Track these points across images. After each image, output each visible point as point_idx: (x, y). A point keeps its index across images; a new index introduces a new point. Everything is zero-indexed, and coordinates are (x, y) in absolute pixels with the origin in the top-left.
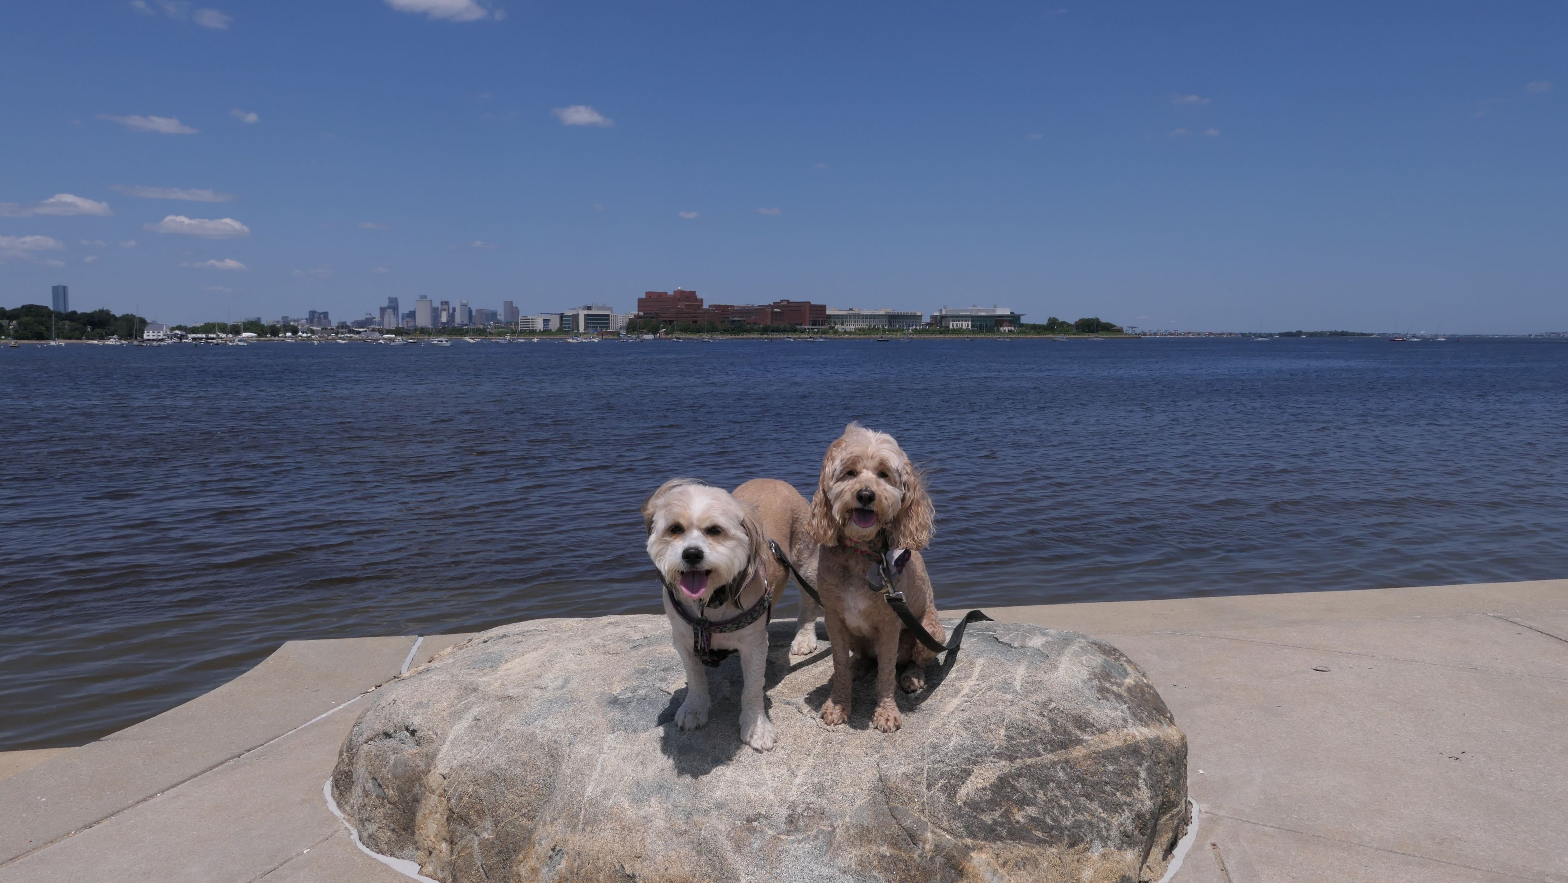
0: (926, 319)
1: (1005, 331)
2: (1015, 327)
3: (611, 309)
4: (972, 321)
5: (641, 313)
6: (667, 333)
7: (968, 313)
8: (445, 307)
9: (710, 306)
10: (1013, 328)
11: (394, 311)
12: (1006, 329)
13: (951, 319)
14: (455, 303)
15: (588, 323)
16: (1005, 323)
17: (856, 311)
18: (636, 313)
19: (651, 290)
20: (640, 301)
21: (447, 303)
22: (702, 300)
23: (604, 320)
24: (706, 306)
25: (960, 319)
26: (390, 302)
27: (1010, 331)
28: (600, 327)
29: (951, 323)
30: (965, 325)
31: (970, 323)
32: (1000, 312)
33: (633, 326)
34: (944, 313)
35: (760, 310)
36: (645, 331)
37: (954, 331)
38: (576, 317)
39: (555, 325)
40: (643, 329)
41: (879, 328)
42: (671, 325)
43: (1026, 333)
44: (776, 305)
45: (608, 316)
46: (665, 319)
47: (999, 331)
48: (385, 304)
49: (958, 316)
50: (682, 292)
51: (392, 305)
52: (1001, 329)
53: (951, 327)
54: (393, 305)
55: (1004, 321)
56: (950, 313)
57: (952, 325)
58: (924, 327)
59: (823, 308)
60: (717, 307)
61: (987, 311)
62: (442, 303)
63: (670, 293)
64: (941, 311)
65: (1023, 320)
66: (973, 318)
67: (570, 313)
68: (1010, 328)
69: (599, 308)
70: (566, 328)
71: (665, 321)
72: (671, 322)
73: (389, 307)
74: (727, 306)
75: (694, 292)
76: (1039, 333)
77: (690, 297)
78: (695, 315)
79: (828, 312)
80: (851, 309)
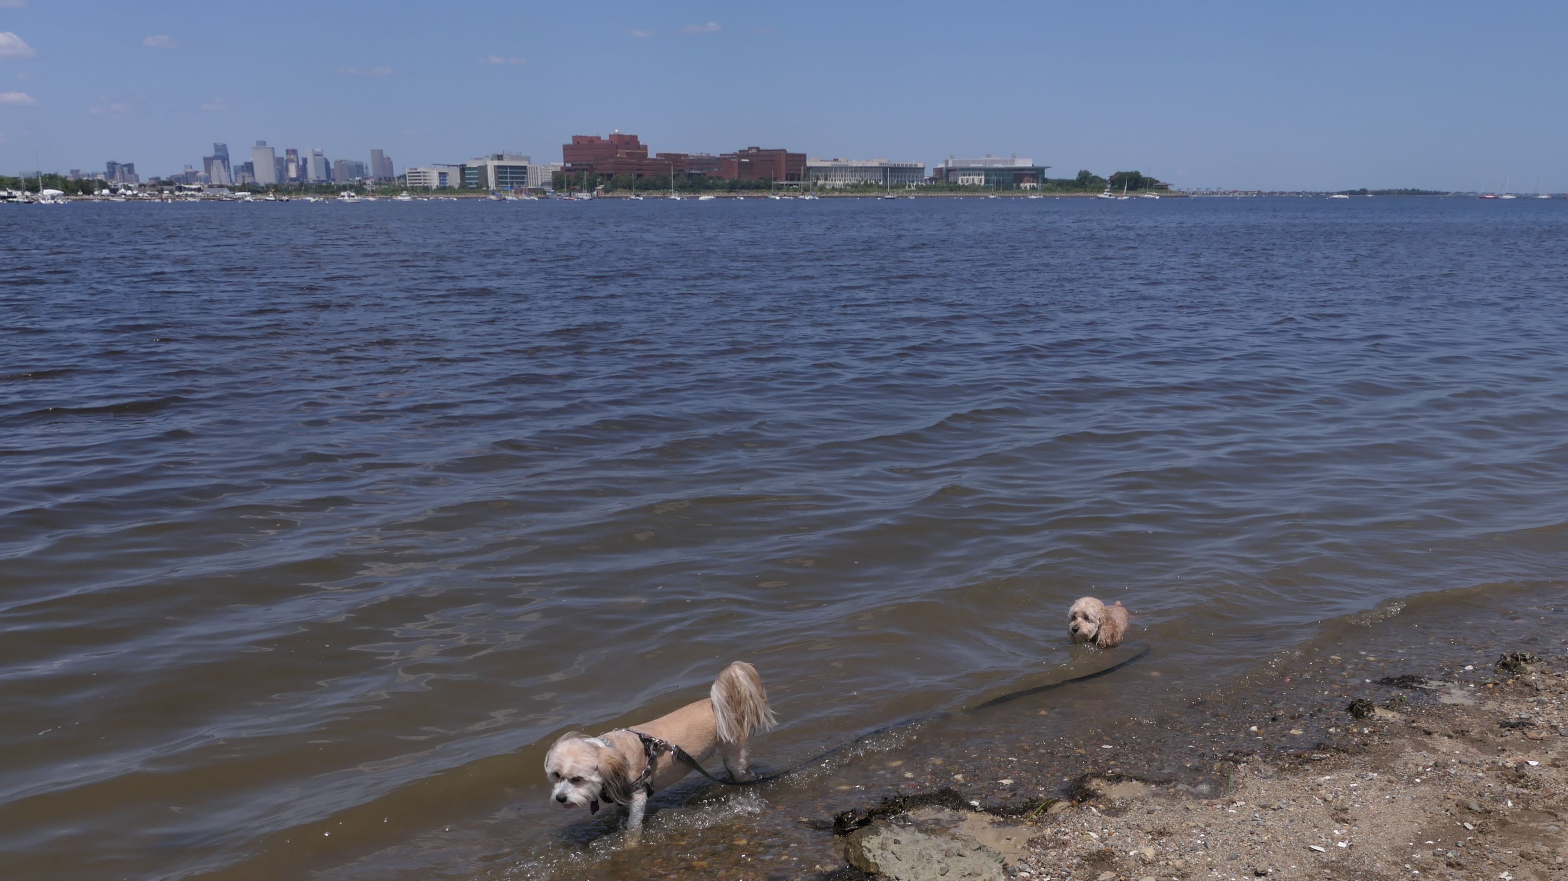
0: (929, 173)
1: (1026, 188)
2: (1037, 183)
3: (528, 159)
4: (986, 175)
5: (569, 165)
6: (606, 190)
7: (981, 165)
8: (292, 157)
9: (658, 155)
10: (1035, 185)
11: (223, 162)
12: (1028, 185)
13: (960, 173)
14: (305, 152)
15: (500, 178)
16: (1026, 178)
17: (842, 162)
18: (562, 164)
19: (579, 134)
20: (566, 148)
21: (294, 152)
22: (645, 147)
23: (521, 173)
24: (651, 155)
25: (971, 172)
26: (216, 150)
27: (1033, 188)
28: (517, 183)
29: (960, 178)
30: (979, 180)
31: (983, 178)
32: (1020, 163)
33: (560, 181)
34: (950, 165)
35: (724, 161)
36: (578, 187)
37: (965, 188)
38: (483, 170)
39: (454, 179)
40: (575, 184)
41: (871, 185)
42: (612, 181)
43: (1051, 190)
44: (743, 154)
45: (525, 167)
46: (602, 172)
47: (1019, 188)
48: (211, 153)
49: (969, 169)
50: (619, 137)
51: (220, 154)
52: (1022, 185)
53: (960, 182)
54: (222, 155)
55: (1024, 175)
56: (958, 165)
57: (961, 180)
58: (929, 182)
59: (802, 158)
60: (667, 156)
61: (1004, 162)
62: (288, 152)
63: (605, 137)
64: (947, 162)
65: (1048, 175)
66: (988, 172)
67: (475, 164)
68: (1032, 184)
69: (512, 158)
70: (471, 184)
71: (602, 175)
72: (609, 176)
73: (216, 158)
74: (679, 156)
75: (636, 137)
76: (1068, 191)
77: (631, 142)
78: (639, 167)
79: (809, 164)
80: (836, 160)
